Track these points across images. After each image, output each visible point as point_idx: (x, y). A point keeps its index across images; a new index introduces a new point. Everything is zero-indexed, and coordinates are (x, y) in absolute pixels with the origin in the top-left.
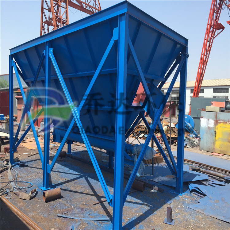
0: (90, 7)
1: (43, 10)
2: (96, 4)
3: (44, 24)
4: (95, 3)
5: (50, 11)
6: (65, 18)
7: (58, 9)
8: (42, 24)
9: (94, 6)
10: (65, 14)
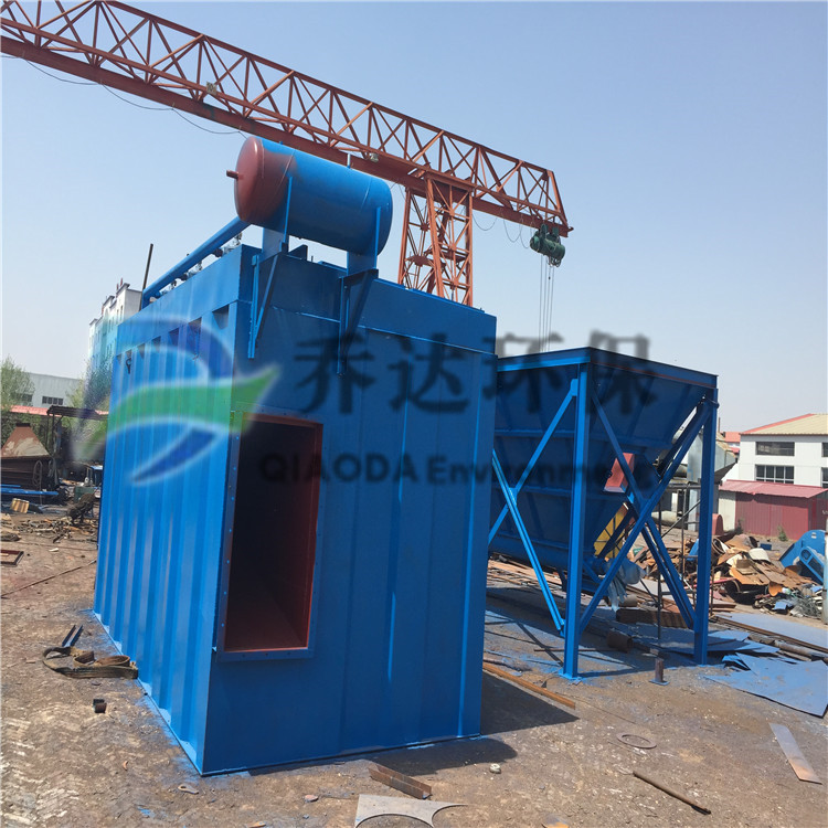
0: (532, 207)
1: (408, 227)
2: (548, 197)
3: (407, 263)
4: (547, 194)
5: (424, 227)
6: (464, 247)
7: (444, 222)
8: (403, 264)
9: (543, 205)
10: (464, 236)
